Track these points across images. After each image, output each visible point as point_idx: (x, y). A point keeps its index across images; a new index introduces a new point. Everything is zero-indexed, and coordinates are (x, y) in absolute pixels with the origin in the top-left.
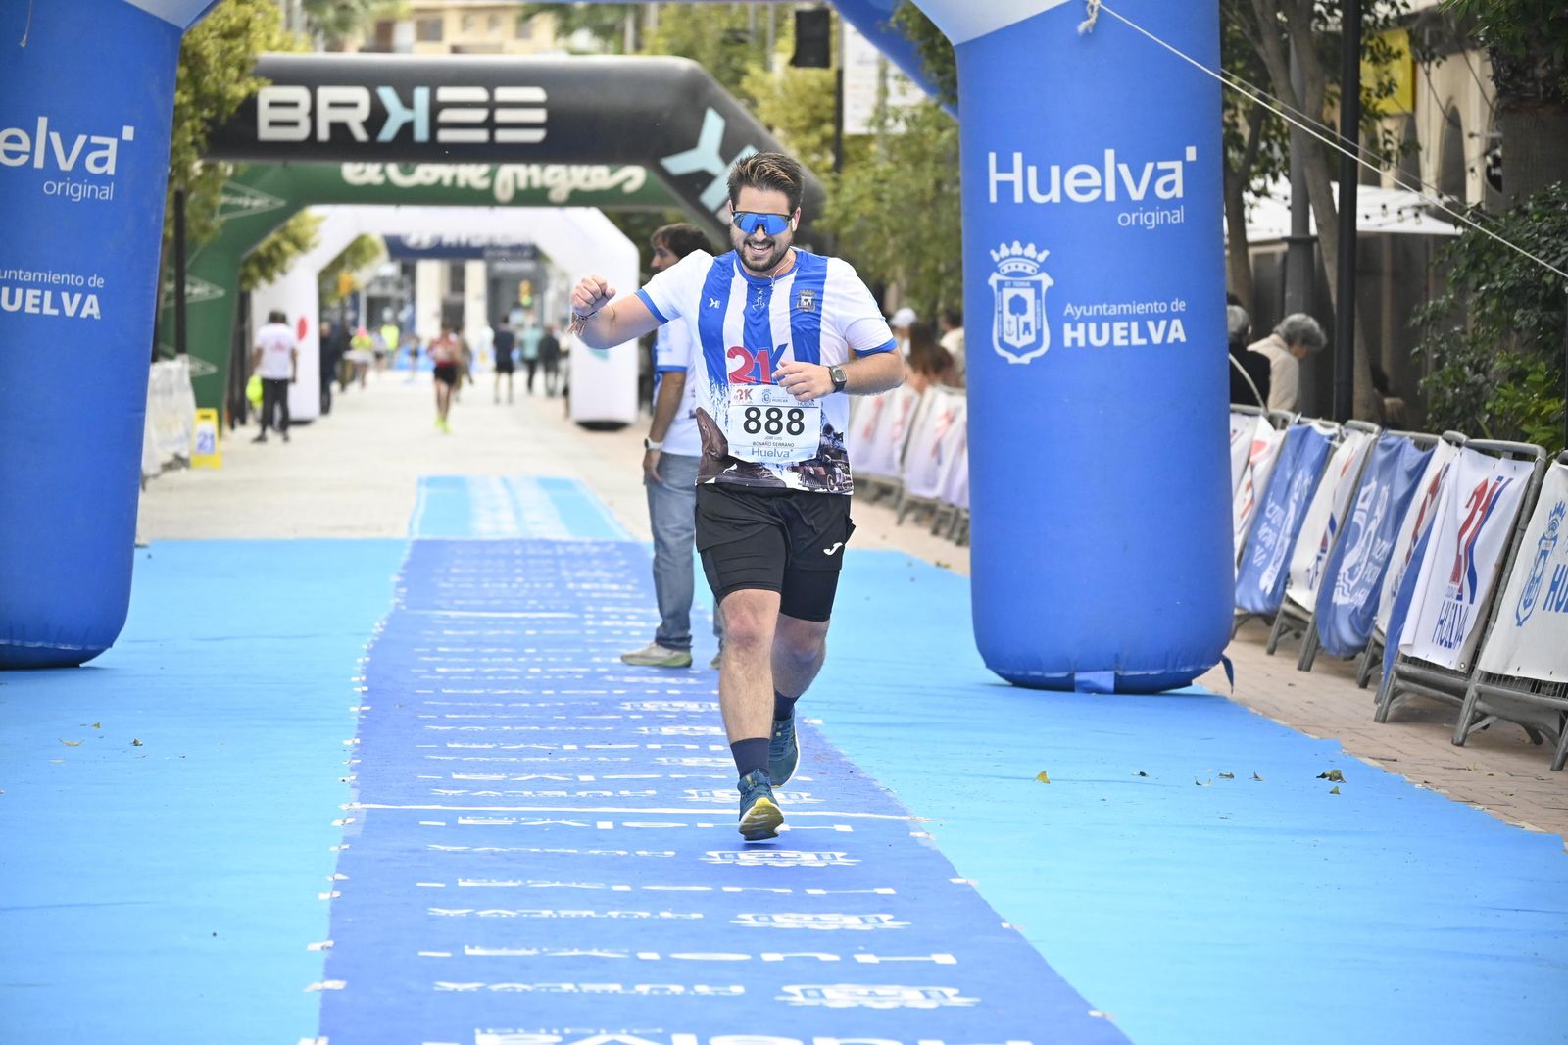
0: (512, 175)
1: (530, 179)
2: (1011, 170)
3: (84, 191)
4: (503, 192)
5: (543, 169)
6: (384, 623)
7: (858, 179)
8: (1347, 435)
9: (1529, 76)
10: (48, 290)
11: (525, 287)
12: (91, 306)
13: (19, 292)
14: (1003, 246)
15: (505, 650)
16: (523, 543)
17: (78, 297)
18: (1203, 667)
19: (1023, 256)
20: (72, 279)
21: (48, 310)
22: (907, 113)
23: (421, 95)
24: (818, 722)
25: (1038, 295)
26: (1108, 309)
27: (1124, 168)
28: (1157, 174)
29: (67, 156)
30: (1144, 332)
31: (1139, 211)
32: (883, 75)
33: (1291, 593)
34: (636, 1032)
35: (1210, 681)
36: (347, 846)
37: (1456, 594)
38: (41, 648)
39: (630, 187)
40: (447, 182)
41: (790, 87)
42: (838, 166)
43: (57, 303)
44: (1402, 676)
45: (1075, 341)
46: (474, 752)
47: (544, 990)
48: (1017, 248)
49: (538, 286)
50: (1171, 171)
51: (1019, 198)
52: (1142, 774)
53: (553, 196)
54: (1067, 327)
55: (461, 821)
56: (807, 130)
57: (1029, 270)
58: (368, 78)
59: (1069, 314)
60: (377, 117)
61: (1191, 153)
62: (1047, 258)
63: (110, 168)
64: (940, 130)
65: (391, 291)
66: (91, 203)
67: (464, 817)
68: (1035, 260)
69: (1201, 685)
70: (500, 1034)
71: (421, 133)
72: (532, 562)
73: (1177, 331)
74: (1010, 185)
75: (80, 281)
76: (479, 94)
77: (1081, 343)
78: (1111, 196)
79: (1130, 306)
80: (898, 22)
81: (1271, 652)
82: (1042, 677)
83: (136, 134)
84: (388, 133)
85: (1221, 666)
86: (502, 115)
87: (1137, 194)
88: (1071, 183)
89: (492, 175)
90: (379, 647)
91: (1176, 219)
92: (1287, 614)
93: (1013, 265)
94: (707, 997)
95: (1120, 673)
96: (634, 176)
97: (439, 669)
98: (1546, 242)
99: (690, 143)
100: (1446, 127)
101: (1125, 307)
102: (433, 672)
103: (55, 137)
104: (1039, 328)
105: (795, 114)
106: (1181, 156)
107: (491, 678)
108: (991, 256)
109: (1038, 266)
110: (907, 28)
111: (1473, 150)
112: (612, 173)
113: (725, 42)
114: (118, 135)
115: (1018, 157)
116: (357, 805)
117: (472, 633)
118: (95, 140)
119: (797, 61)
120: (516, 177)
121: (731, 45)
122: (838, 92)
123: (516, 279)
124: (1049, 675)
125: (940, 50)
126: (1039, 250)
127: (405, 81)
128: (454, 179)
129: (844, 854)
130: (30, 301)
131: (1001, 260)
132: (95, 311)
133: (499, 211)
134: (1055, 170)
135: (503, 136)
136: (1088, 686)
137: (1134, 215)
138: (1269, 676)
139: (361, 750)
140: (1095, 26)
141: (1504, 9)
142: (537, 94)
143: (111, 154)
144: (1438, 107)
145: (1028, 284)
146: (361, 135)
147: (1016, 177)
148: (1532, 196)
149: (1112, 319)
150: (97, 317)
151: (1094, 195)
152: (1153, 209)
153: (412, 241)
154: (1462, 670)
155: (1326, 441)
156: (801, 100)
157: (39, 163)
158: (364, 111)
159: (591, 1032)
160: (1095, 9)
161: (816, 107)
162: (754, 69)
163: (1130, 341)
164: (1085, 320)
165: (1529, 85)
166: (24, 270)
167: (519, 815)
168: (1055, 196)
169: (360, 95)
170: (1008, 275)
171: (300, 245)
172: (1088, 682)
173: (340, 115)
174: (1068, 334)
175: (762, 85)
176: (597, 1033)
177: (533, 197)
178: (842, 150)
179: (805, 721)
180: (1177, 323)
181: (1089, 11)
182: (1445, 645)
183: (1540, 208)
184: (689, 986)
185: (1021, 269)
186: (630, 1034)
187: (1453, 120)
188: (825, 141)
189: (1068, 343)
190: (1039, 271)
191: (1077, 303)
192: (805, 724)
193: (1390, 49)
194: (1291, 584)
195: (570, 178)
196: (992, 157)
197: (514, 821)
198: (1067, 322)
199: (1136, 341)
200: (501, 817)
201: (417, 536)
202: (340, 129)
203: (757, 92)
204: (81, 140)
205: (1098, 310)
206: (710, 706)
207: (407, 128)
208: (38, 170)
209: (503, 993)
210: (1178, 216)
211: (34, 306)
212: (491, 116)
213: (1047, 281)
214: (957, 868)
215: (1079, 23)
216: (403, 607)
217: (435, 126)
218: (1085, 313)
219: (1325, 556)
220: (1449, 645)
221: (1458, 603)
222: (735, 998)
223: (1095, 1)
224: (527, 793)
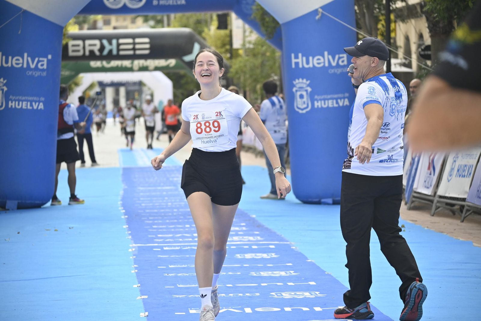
0: (138, 63)
1: (143, 64)
2: (298, 58)
4: (136, 68)
5: (146, 61)
6: (123, 192)
7: (240, 61)
9: (438, 26)
10: (29, 101)
11: (136, 93)
12: (41, 106)
13: (21, 103)
14: (297, 80)
15: (159, 198)
17: (37, 103)
19: (302, 82)
20: (35, 98)
21: (29, 107)
22: (253, 42)
23: (114, 42)
24: (254, 216)
25: (307, 93)
26: (327, 97)
27: (330, 57)
28: (339, 58)
29: (33, 64)
30: (337, 103)
31: (335, 69)
32: (244, 32)
34: (234, 307)
36: (135, 257)
37: (429, 173)
38: (30, 202)
39: (171, 65)
40: (120, 65)
41: (216, 35)
42: (231, 58)
43: (31, 105)
44: (414, 197)
45: (318, 106)
46: (161, 229)
48: (301, 80)
49: (140, 92)
50: (343, 57)
51: (301, 66)
53: (150, 68)
54: (316, 102)
55: (165, 249)
56: (222, 47)
57: (304, 86)
58: (100, 38)
59: (316, 98)
60: (102, 48)
62: (309, 83)
63: (45, 67)
64: (262, 46)
66: (40, 77)
67: (165, 247)
68: (306, 83)
70: (196, 310)
71: (115, 52)
73: (346, 102)
74: (298, 63)
75: (38, 99)
76: (131, 41)
77: (320, 106)
78: (327, 65)
79: (333, 95)
82: (312, 201)
83: (52, 57)
84: (105, 52)
86: (137, 46)
87: (334, 64)
88: (315, 62)
89: (132, 63)
90: (124, 199)
93: (300, 85)
94: (249, 297)
95: (334, 199)
96: (172, 62)
97: (142, 205)
99: (190, 52)
100: (405, 40)
103: (29, 59)
104: (308, 102)
107: (158, 207)
108: (293, 83)
109: (307, 85)
110: (256, 19)
111: (414, 48)
112: (166, 61)
113: (196, 23)
114: (47, 57)
115: (300, 55)
116: (134, 245)
117: (148, 194)
118: (41, 59)
119: (219, 28)
121: (198, 24)
122: (231, 36)
123: (134, 91)
124: (314, 200)
126: (307, 81)
127: (109, 38)
128: (122, 64)
131: (296, 84)
133: (134, 73)
134: (311, 58)
135: (138, 52)
136: (325, 203)
137: (333, 70)
139: (129, 229)
140: (321, 17)
142: (147, 40)
143: (45, 63)
144: (403, 36)
145: (304, 90)
146: (97, 53)
147: (299, 60)
149: (328, 99)
150: (43, 109)
151: (322, 64)
152: (339, 68)
153: (105, 82)
154: (432, 195)
156: (219, 38)
157: (25, 66)
158: (98, 46)
160: (321, 12)
161: (224, 41)
162: (206, 30)
163: (333, 105)
164: (321, 100)
165: (438, 29)
166: (22, 96)
167: (180, 246)
168: (311, 65)
169: (97, 42)
170: (298, 88)
171: (77, 85)
172: (325, 201)
173: (92, 48)
174: (316, 104)
175: (209, 35)
177: (144, 69)
178: (233, 53)
180: (346, 100)
181: (319, 13)
184: (244, 294)
185: (302, 86)
186: (232, 308)
187: (407, 39)
188: (227, 50)
189: (316, 107)
190: (307, 87)
191: (318, 95)
193: (393, 20)
195: (154, 63)
196: (293, 55)
197: (179, 248)
198: (316, 100)
199: (335, 105)
200: (176, 247)
201: (123, 166)
202: (92, 52)
203: (207, 37)
204: (36, 59)
205: (324, 97)
207: (111, 51)
208: (25, 68)
209: (192, 297)
211: (25, 106)
212: (134, 47)
213: (309, 89)
214: (307, 257)
215: (316, 16)
216: (126, 187)
217: (118, 50)
218: (321, 98)
220: (428, 188)
221: (430, 176)
222: (258, 297)
223: (320, 10)
224: (181, 240)
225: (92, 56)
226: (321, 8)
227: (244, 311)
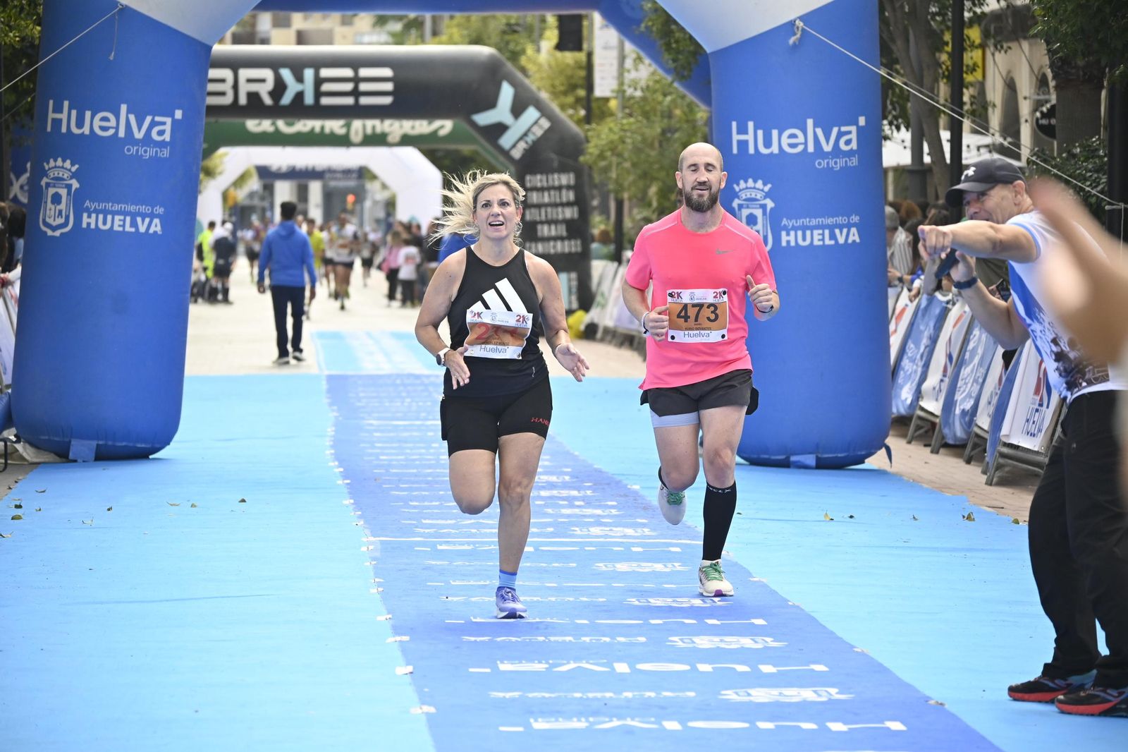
0: (359, 127)
1: (374, 128)
2: (746, 132)
3: (150, 152)
4: (356, 137)
5: (382, 121)
6: (334, 429)
7: (611, 130)
8: (957, 300)
9: (1073, 65)
10: (128, 215)
11: (350, 198)
12: (156, 226)
13: (109, 217)
14: (742, 182)
15: (418, 445)
16: (398, 376)
17: (147, 220)
18: (873, 451)
19: (754, 188)
20: (143, 209)
21: (128, 228)
22: (643, 84)
23: (309, 74)
24: (636, 487)
25: (764, 213)
26: (809, 222)
27: (819, 132)
28: (840, 135)
29: (140, 129)
30: (833, 236)
31: (829, 158)
32: (622, 58)
33: (923, 404)
34: (591, 662)
35: (877, 461)
36: (375, 562)
37: (1038, 402)
38: (125, 446)
39: (442, 133)
40: (317, 130)
41: (553, 63)
42: (588, 119)
43: (134, 224)
44: (1003, 455)
45: (788, 242)
46: (428, 507)
47: (528, 640)
48: (750, 183)
49: (360, 195)
50: (850, 132)
51: (751, 150)
52: (851, 517)
53: (390, 139)
54: (784, 233)
55: (439, 547)
56: (565, 93)
57: (758, 197)
58: (274, 63)
59: (785, 225)
60: (280, 87)
61: (862, 121)
62: (770, 189)
63: (167, 137)
64: (665, 95)
65: (256, 202)
66: (155, 160)
67: (441, 545)
68: (762, 190)
69: (871, 463)
70: (512, 664)
71: (309, 99)
72: (409, 388)
73: (854, 235)
74: (746, 142)
75: (148, 210)
76: (348, 73)
77: (793, 244)
78: (811, 149)
79: (823, 219)
80: (647, 27)
81: (909, 442)
82: (769, 459)
83: (183, 115)
84: (286, 99)
85: (884, 450)
86: (363, 87)
87: (828, 148)
88: (785, 141)
89: (348, 126)
90: (336, 444)
91: (852, 163)
92: (920, 418)
93: (748, 194)
94: (624, 644)
95: (820, 456)
96: (445, 126)
97: (382, 457)
98: (1091, 176)
99: (491, 104)
100: (1006, 91)
101: (820, 220)
102: (378, 459)
103: (132, 118)
104: (765, 234)
105: (557, 83)
106: (856, 123)
107: (417, 462)
108: (734, 188)
109: (764, 194)
110: (652, 32)
111: (1025, 109)
112: (430, 123)
113: (504, 32)
114: (172, 115)
115: (751, 125)
116: (372, 539)
117: (392, 434)
118: (158, 119)
119: (560, 47)
120: (364, 127)
121: (508, 34)
122: (589, 67)
123: (345, 192)
124: (773, 457)
125: (674, 46)
126: (765, 184)
127: (298, 66)
128: (322, 128)
129: (680, 564)
130: (117, 222)
131: (740, 190)
132: (159, 229)
133: (353, 150)
134: (775, 133)
135: (364, 101)
136: (799, 464)
137: (826, 161)
138: (910, 457)
139: (357, 506)
140: (800, 40)
141: (1070, 33)
142: (387, 72)
143: (168, 128)
144: (1001, 78)
145: (758, 206)
146: (268, 101)
147: (749, 137)
148: (1077, 144)
149: (812, 228)
150: (160, 233)
151: (800, 148)
152: (838, 157)
153: (274, 168)
154: (1042, 451)
155: (944, 305)
156: (561, 72)
157: (122, 134)
158: (270, 85)
159: (565, 662)
160: (800, 29)
161: (572, 77)
162: (530, 51)
163: (824, 242)
164: (795, 229)
165: (1073, 71)
166: (113, 203)
167: (474, 543)
168: (775, 149)
169: (268, 74)
170: (745, 200)
171: (210, 173)
172: (799, 462)
173: (254, 87)
174: (784, 238)
175: (535, 63)
176: (568, 663)
177: (377, 140)
178: (593, 110)
179: (629, 487)
180: (854, 230)
181: (796, 30)
182: (1031, 435)
183: (1085, 153)
184: (613, 638)
185: (753, 196)
186: (587, 662)
187: (1011, 86)
188: (578, 100)
189: (784, 244)
190: (765, 198)
191: (789, 218)
192: (629, 489)
193: (974, 42)
194: (922, 398)
195: (401, 127)
196: (734, 124)
197: (471, 547)
198: (784, 230)
199: (828, 242)
200: (463, 545)
201: (327, 373)
202: (254, 97)
203: (531, 68)
204: (149, 119)
205: (803, 222)
206: (564, 478)
207: (300, 96)
208: (121, 138)
209: (503, 641)
210: (854, 161)
211: (120, 226)
212: (356, 87)
213: (770, 204)
214: (751, 571)
215: (790, 38)
216: (340, 418)
217: (318, 94)
218: (795, 224)
219: (947, 380)
220: (1033, 435)
221: (1040, 408)
222: (642, 644)
223: (800, 24)
224: (474, 531)
225: (255, 106)
226: (801, 18)
227: (613, 669)
